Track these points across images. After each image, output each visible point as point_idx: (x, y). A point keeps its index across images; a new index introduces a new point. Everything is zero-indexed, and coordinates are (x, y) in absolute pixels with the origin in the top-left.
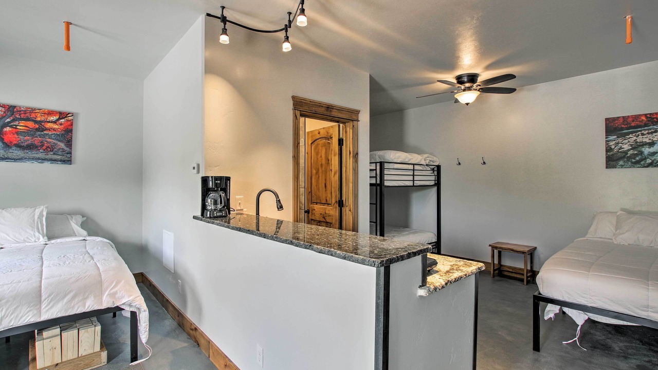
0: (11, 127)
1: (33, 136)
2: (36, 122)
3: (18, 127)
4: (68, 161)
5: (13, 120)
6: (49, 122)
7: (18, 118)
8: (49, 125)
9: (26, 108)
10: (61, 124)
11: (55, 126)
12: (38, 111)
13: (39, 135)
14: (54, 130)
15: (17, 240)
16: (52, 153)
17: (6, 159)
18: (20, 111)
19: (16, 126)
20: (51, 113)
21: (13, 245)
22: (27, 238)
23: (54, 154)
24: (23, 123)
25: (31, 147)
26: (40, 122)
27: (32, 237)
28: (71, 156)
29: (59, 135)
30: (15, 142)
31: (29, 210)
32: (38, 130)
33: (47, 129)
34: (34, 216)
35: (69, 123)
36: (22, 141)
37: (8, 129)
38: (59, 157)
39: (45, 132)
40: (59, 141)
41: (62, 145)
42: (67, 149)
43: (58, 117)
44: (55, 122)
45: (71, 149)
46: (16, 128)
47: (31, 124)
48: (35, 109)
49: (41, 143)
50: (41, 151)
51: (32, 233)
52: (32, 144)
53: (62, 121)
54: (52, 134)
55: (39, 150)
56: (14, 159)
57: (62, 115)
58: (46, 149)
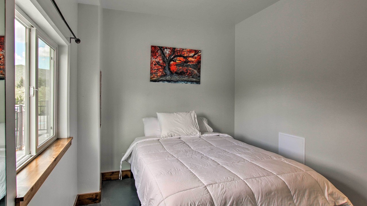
0: (173, 61)
1: (183, 66)
2: (184, 57)
3: (177, 61)
4: (198, 82)
5: (174, 57)
6: (190, 57)
7: (176, 56)
8: (190, 59)
9: (180, 49)
10: (196, 58)
11: (193, 60)
12: (185, 50)
13: (186, 66)
14: (193, 62)
15: (187, 133)
16: (191, 77)
17: (172, 81)
18: (177, 51)
19: (176, 60)
20: (191, 51)
21: (185, 136)
22: (192, 132)
23: (192, 77)
24: (178, 58)
25: (182, 73)
26: (187, 57)
27: (194, 132)
28: (200, 79)
29: (194, 65)
30: (175, 71)
31: (189, 114)
32: (185, 62)
33: (190, 62)
34: (192, 118)
35: (199, 56)
36: (178, 70)
37: (172, 62)
38: (194, 80)
39: (189, 64)
40: (195, 69)
41: (196, 71)
42: (198, 74)
43: (194, 53)
44: (192, 57)
45: (200, 74)
46: (176, 62)
47: (182, 59)
48: (184, 49)
49: (186, 70)
50: (186, 76)
51: (194, 129)
52: (182, 71)
53: (196, 55)
54: (191, 65)
55: (185, 75)
56: (175, 81)
57: (196, 52)
58: (189, 74)
